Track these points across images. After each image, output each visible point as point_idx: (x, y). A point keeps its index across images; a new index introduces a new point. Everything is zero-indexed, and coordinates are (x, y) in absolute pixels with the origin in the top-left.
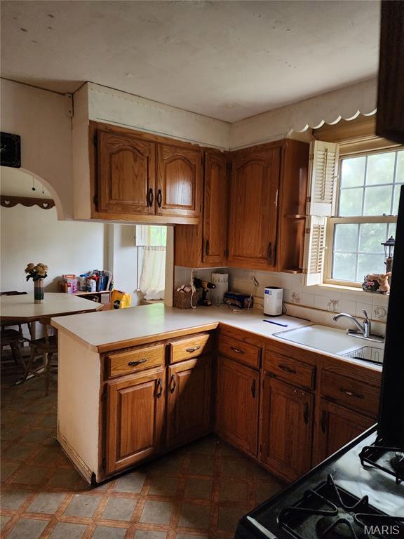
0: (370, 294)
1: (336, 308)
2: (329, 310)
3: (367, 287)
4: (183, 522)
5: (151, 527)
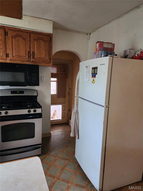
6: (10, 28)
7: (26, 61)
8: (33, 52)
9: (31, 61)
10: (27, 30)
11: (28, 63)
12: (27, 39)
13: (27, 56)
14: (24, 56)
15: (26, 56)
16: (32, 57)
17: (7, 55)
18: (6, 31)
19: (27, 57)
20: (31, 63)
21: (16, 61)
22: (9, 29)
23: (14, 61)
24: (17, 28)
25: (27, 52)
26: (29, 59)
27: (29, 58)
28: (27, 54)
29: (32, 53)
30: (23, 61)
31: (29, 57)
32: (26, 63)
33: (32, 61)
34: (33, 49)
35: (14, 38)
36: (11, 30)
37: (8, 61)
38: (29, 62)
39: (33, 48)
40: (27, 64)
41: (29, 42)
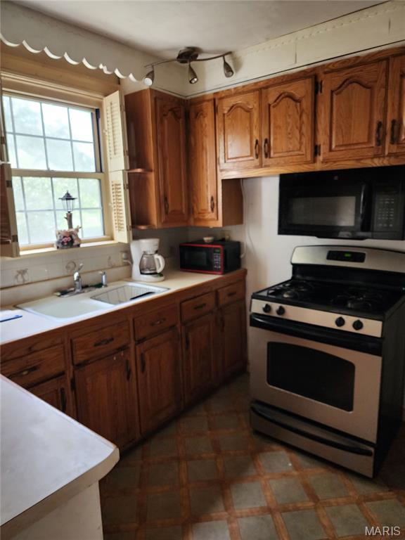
0: (65, 251)
1: (26, 279)
2: (17, 284)
3: (63, 243)
4: (252, 472)
5: (268, 494)
6: (331, 67)
7: (368, 158)
8: (393, 122)
9: (386, 153)
10: (380, 52)
11: (377, 163)
12: (376, 81)
13: (374, 139)
14: (363, 143)
15: (369, 141)
16: (388, 139)
17: (316, 150)
18: (320, 81)
19: (374, 144)
20: (385, 162)
21: (338, 163)
22: (326, 70)
23: (335, 162)
24: (349, 59)
25: (375, 126)
26: (379, 149)
27: (380, 147)
28: (374, 134)
29: (389, 125)
30: (362, 159)
31: (380, 142)
32: (369, 163)
33: (390, 155)
34: (393, 111)
35: (337, 94)
36: (332, 71)
37: (318, 166)
38: (379, 157)
39: (396, 107)
40: (373, 168)
41: (383, 90)
